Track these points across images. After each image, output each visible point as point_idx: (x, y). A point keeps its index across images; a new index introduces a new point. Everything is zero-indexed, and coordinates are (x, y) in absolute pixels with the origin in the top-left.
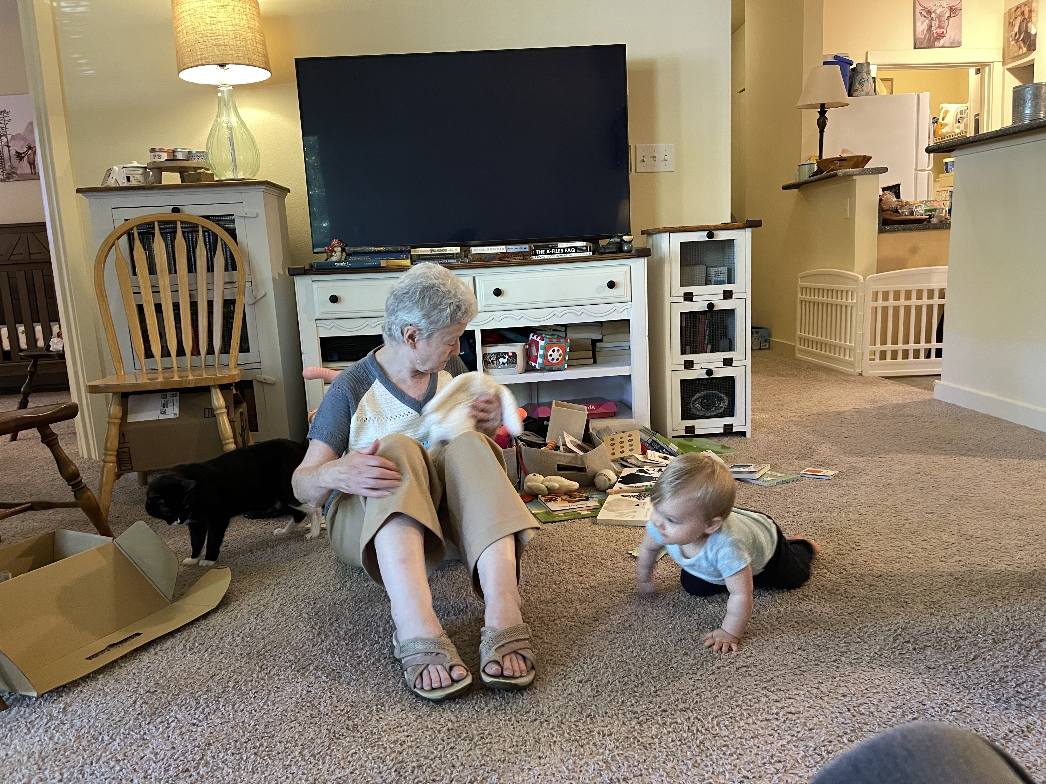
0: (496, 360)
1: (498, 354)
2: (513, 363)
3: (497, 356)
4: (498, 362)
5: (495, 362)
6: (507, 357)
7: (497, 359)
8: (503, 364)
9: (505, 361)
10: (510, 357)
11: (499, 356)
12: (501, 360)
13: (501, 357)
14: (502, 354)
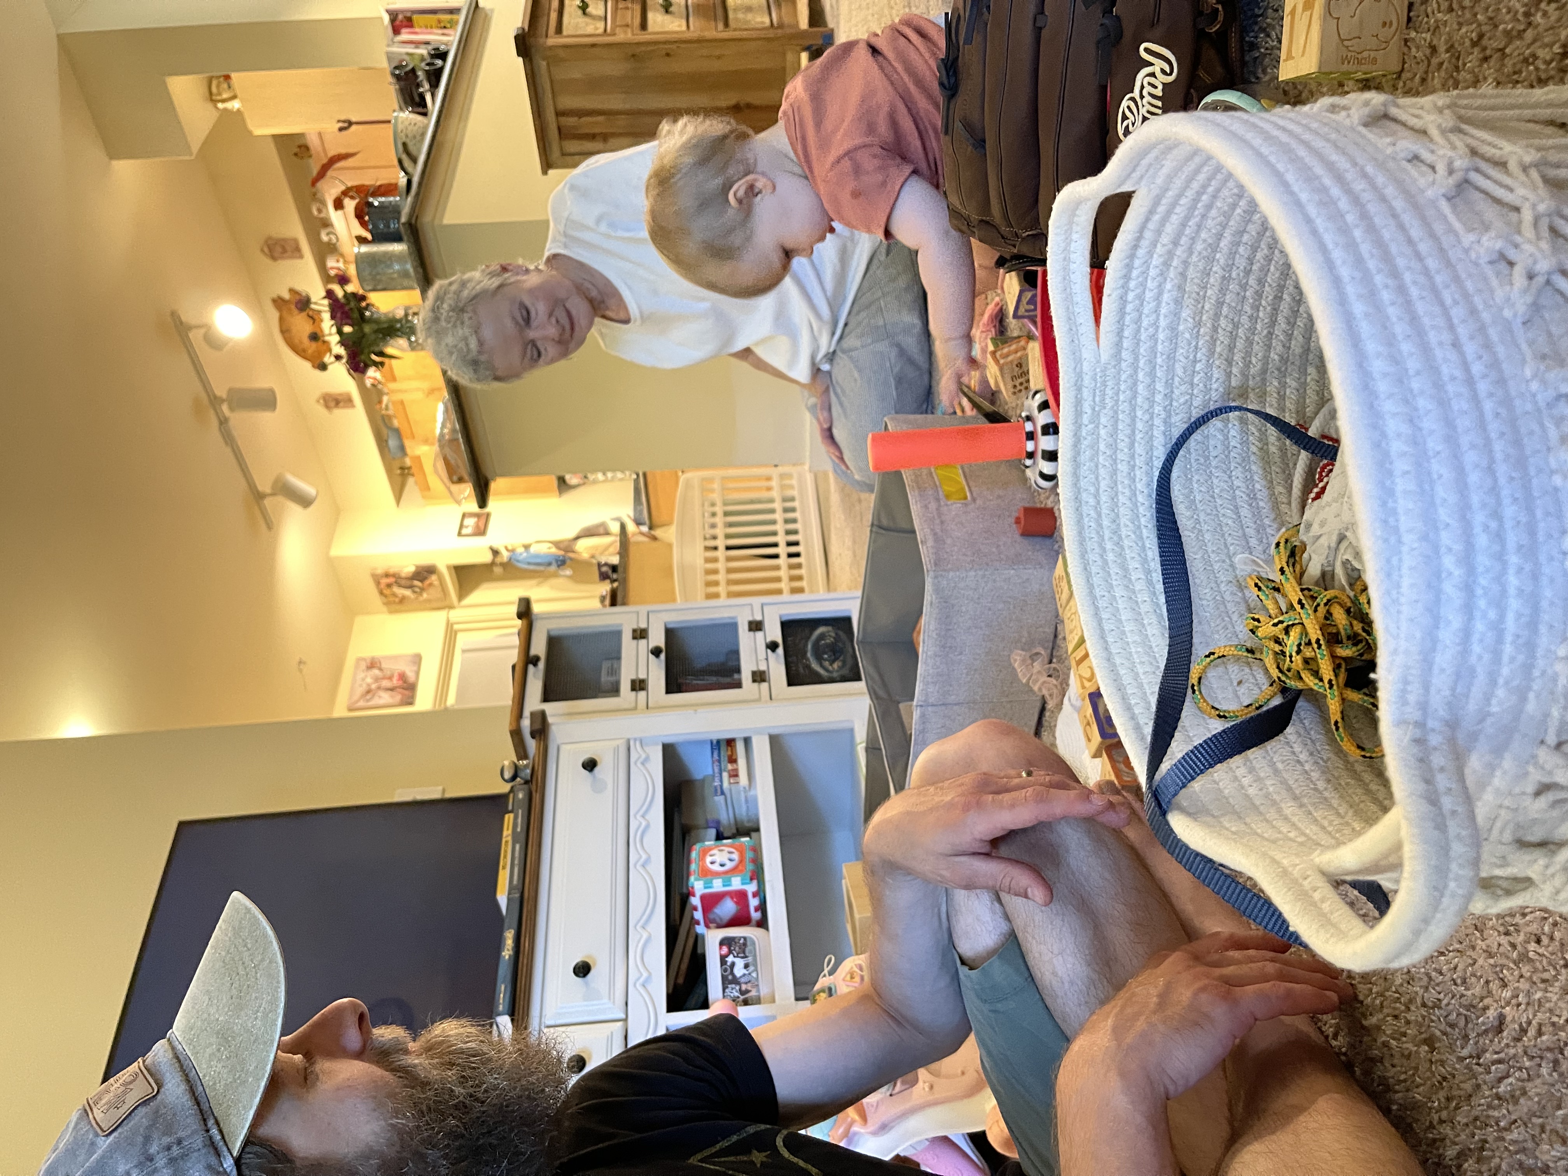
0: (738, 983)
1: (724, 978)
2: (745, 944)
3: (731, 982)
4: (742, 980)
5: (744, 987)
6: (730, 959)
7: (736, 981)
8: (746, 966)
9: (740, 963)
10: (730, 952)
11: (729, 979)
12: (739, 971)
13: (732, 973)
14: (725, 970)
